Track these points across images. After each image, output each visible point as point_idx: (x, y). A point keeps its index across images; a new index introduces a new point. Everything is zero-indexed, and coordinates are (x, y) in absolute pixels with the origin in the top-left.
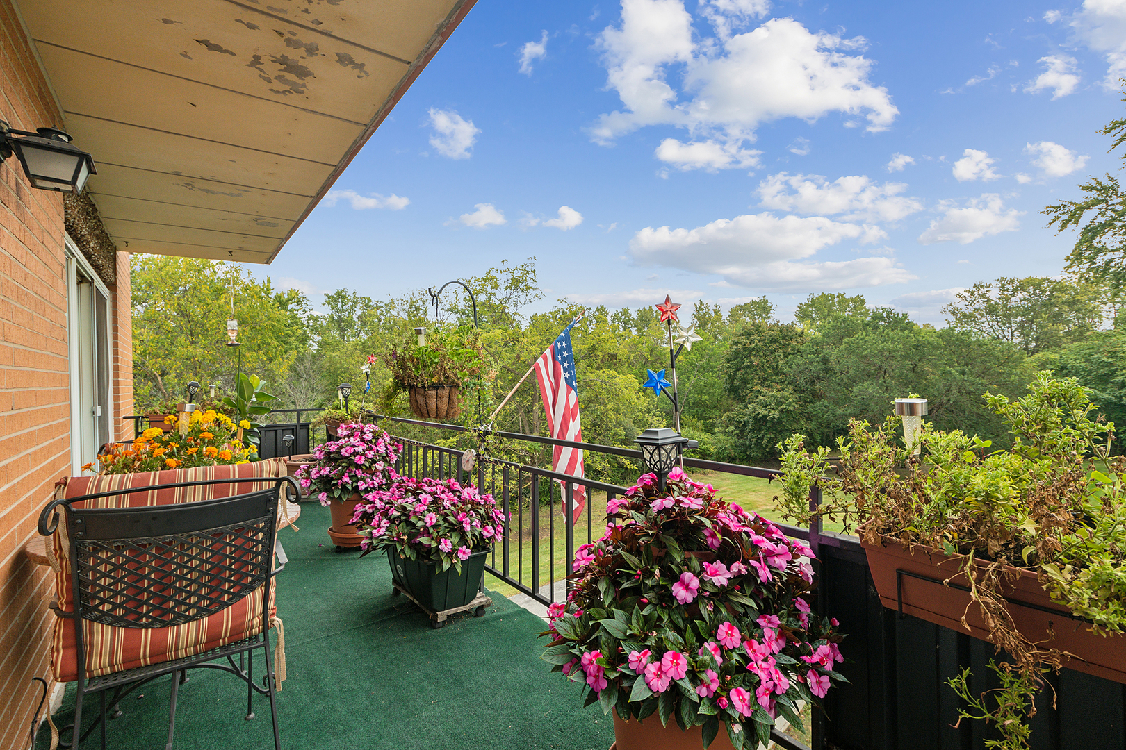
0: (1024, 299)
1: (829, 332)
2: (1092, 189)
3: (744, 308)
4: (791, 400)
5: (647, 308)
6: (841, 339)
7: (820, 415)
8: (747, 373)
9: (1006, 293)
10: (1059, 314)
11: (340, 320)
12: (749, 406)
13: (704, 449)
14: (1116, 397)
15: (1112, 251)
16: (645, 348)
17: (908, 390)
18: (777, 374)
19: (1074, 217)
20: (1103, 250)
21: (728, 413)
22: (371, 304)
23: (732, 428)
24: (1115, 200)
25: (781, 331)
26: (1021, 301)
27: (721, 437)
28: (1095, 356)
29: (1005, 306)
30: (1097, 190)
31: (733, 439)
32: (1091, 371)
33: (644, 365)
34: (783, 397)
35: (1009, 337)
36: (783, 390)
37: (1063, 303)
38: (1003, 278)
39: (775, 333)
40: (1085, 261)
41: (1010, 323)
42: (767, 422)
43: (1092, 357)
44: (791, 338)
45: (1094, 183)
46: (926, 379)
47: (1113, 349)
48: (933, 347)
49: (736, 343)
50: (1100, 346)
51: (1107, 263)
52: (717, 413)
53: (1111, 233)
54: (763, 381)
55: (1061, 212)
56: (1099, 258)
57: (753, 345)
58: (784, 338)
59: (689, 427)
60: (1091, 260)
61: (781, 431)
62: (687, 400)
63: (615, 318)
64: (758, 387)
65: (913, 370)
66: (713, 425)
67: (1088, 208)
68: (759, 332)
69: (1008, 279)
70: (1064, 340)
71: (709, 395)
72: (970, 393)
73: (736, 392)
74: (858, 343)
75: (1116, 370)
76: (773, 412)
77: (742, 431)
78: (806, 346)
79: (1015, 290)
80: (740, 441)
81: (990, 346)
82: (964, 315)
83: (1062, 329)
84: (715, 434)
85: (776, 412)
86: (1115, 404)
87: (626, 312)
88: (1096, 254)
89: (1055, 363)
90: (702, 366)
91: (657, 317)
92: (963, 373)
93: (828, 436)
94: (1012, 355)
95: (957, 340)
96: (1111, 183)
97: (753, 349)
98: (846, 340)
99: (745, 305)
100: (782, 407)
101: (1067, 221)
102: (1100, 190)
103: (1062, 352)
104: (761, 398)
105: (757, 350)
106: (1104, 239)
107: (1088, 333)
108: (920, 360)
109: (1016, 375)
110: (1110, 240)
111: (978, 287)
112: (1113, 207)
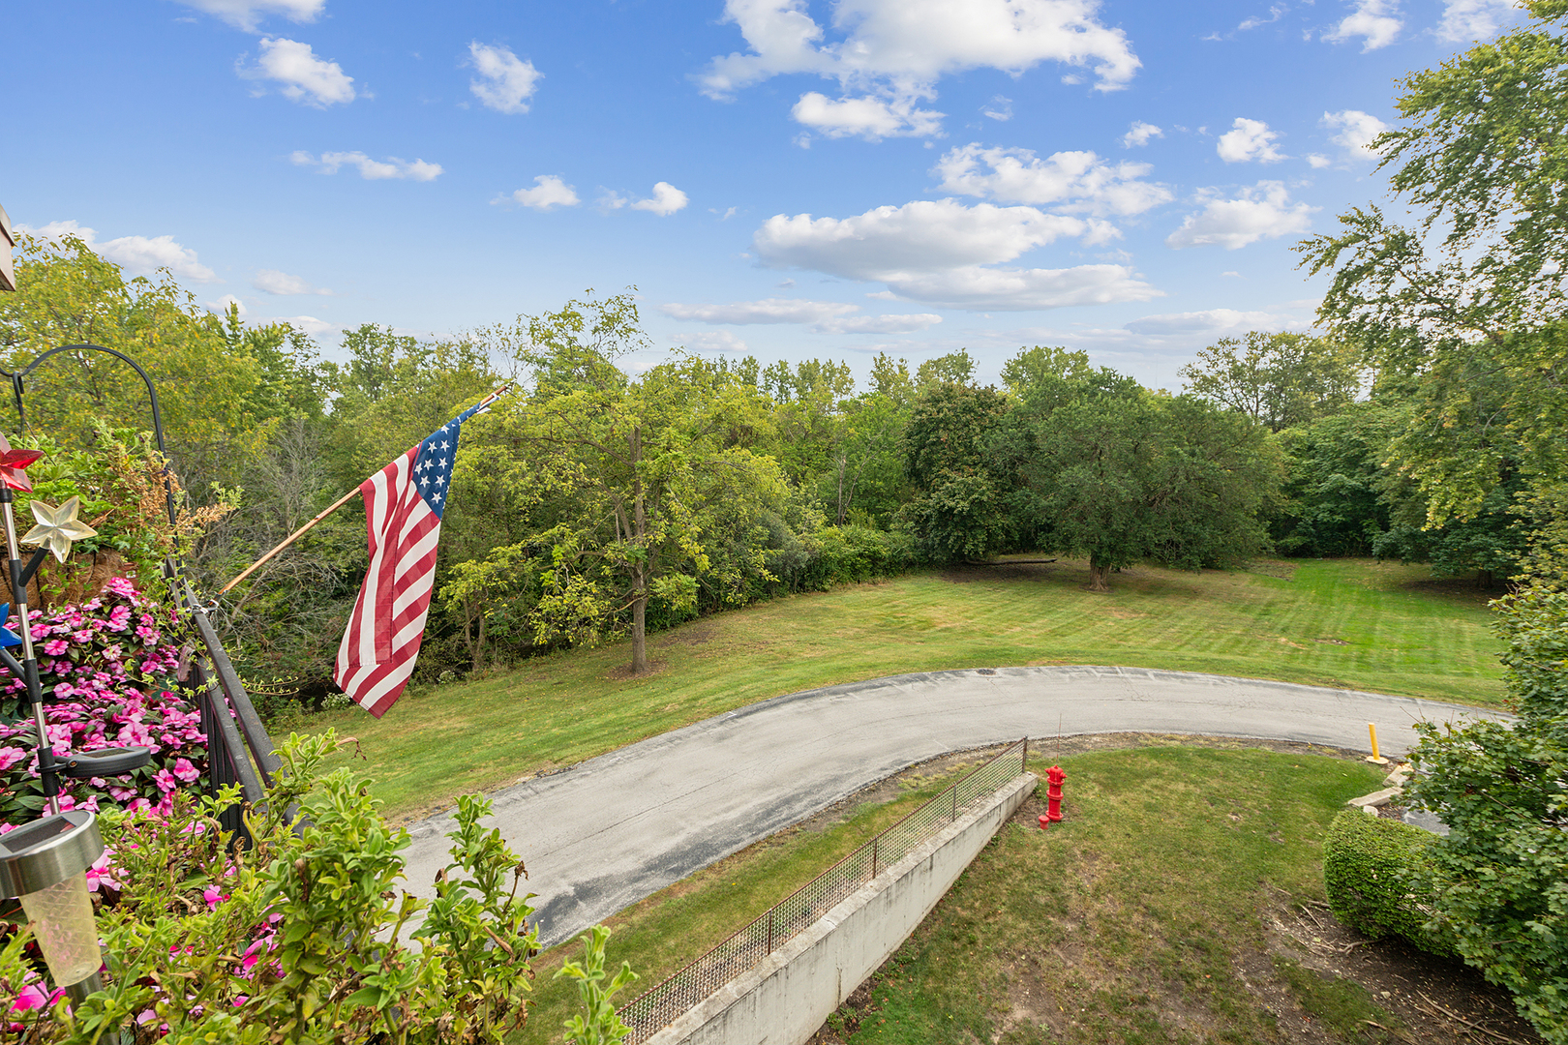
0: (1275, 361)
1: (1036, 399)
2: (1352, 220)
3: (937, 363)
4: (984, 488)
5: (812, 362)
6: (1051, 408)
7: (1020, 507)
8: (932, 452)
9: (1254, 351)
10: (1312, 380)
11: (370, 370)
12: (932, 495)
13: (874, 552)
14: (1364, 483)
15: (1369, 303)
16: (806, 417)
17: (1127, 475)
18: (971, 454)
19: (1330, 256)
20: (1359, 301)
21: (906, 505)
22: (417, 346)
23: (911, 524)
24: (1378, 237)
25: (977, 397)
26: (1271, 362)
27: (897, 535)
28: (1347, 434)
29: (1252, 368)
30: (1358, 222)
31: (913, 538)
32: (1340, 452)
33: (803, 440)
34: (975, 483)
35: (1254, 409)
36: (976, 474)
37: (1318, 366)
38: (1252, 333)
39: (970, 399)
40: (1338, 315)
41: (1256, 391)
42: (954, 515)
43: (1342, 435)
44: (990, 407)
45: (1354, 214)
46: (1150, 461)
47: (1367, 426)
48: (1160, 420)
49: (919, 413)
50: (1353, 421)
51: (1363, 319)
52: (894, 504)
53: (1369, 279)
54: (952, 463)
55: (1315, 249)
56: (1354, 311)
57: (941, 415)
58: (981, 405)
59: (856, 524)
60: (1345, 313)
61: (972, 528)
62: (856, 486)
63: (768, 373)
64: (945, 471)
65: (1135, 451)
66: (889, 520)
67: (1346, 246)
68: (949, 398)
69: (1259, 334)
70: (1315, 413)
71: (885, 480)
72: (1200, 479)
73: (918, 475)
74: (1070, 414)
75: (1367, 451)
76: (962, 503)
77: (923, 529)
78: (1008, 418)
79: (1265, 349)
80: (921, 540)
81: (1226, 421)
82: (1205, 379)
83: (1314, 399)
84: (888, 531)
85: (966, 504)
86: (1362, 492)
87: (783, 365)
88: (1351, 306)
89: (1302, 442)
90: (878, 442)
91: (824, 374)
92: (1193, 454)
93: (1029, 533)
94: (1252, 432)
95: (1189, 412)
96: (1373, 214)
97: (941, 421)
98: (1055, 410)
99: (939, 360)
100: (974, 496)
101: (1322, 262)
102: (1362, 224)
103: (1311, 428)
104: (949, 485)
105: (946, 421)
106: (1360, 288)
107: (1342, 405)
108: (1143, 437)
109: (1254, 457)
110: (1367, 289)
111: (1224, 343)
112: (1374, 246)
